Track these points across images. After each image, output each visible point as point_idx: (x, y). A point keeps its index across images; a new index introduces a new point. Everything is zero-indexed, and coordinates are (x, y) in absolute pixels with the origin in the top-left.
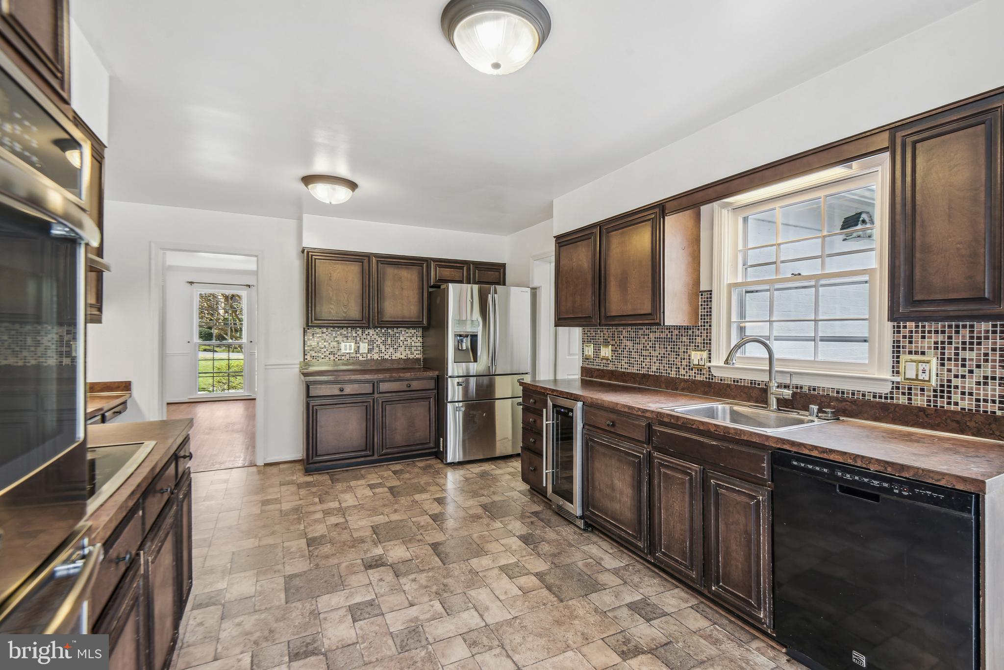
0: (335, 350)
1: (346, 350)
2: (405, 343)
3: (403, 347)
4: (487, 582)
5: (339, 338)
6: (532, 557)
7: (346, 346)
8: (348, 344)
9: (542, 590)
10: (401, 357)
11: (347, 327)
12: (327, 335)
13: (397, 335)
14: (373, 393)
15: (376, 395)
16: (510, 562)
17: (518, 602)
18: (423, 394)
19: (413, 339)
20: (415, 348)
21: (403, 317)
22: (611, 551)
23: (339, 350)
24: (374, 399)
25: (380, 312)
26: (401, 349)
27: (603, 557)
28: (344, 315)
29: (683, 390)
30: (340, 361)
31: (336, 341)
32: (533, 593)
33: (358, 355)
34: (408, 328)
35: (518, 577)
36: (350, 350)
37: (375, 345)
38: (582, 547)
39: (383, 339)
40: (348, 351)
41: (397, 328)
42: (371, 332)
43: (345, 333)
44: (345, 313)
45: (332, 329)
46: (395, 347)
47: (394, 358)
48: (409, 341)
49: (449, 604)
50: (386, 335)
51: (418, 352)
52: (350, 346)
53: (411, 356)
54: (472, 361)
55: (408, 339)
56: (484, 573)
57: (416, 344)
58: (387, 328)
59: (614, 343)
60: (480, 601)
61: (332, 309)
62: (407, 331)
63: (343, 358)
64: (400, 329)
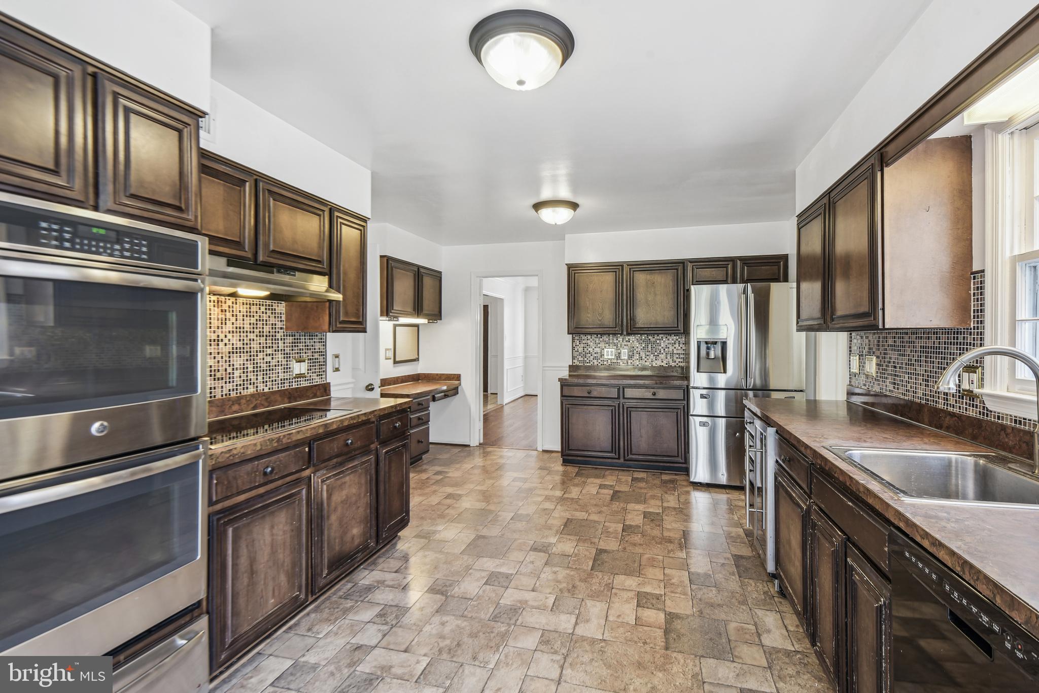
0: (599, 355)
1: (608, 355)
2: (666, 350)
3: (664, 354)
4: (613, 599)
5: (602, 345)
6: (683, 597)
7: (608, 352)
8: (610, 350)
9: (658, 630)
10: (663, 364)
11: (609, 334)
12: (591, 342)
13: (658, 342)
14: (618, 398)
15: (622, 400)
16: (654, 592)
17: (621, 629)
18: (671, 404)
19: (675, 346)
20: (677, 356)
21: (657, 323)
22: (791, 628)
23: (602, 355)
24: (619, 404)
25: (632, 319)
26: (662, 356)
27: (774, 630)
28: (599, 323)
29: (948, 429)
30: (603, 366)
31: (599, 347)
32: (646, 628)
33: (619, 361)
34: (670, 334)
35: (647, 608)
36: (612, 355)
37: (635, 352)
38: (756, 610)
39: (643, 345)
40: (610, 357)
41: (658, 335)
42: (632, 338)
43: (607, 339)
44: (600, 320)
45: (595, 336)
46: (656, 354)
47: (654, 365)
48: (671, 348)
49: (561, 603)
50: (648, 342)
51: (680, 360)
52: (612, 352)
53: (673, 364)
54: (722, 371)
55: (670, 346)
56: (617, 591)
57: (678, 352)
58: (648, 334)
59: (878, 353)
60: (589, 612)
61: (588, 317)
62: (669, 337)
63: (605, 363)
64: (661, 336)
